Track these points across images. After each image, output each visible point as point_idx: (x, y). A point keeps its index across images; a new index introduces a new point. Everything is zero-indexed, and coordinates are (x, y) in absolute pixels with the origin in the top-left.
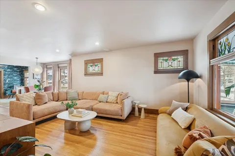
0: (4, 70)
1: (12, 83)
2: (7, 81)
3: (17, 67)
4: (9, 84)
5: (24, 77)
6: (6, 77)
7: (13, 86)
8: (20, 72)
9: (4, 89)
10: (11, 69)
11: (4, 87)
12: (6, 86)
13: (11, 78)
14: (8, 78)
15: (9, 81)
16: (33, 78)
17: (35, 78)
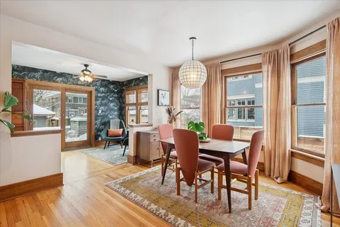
0: (96, 90)
1: (106, 116)
2: (100, 112)
3: (114, 83)
4: (103, 117)
5: (124, 103)
6: (98, 102)
7: (109, 122)
8: (118, 93)
9: (96, 129)
10: (105, 86)
11: (96, 124)
12: (98, 122)
13: (105, 105)
14: (102, 105)
15: (102, 111)
16: (158, 104)
17: (160, 104)
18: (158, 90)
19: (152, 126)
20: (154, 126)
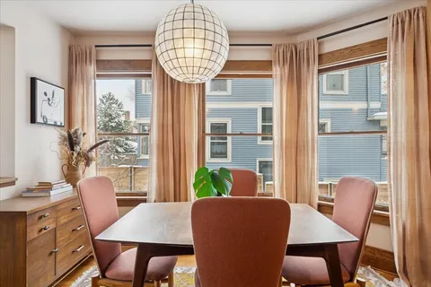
16: (33, 120)
17: (39, 119)
18: (33, 81)
19: (13, 183)
20: (21, 184)
